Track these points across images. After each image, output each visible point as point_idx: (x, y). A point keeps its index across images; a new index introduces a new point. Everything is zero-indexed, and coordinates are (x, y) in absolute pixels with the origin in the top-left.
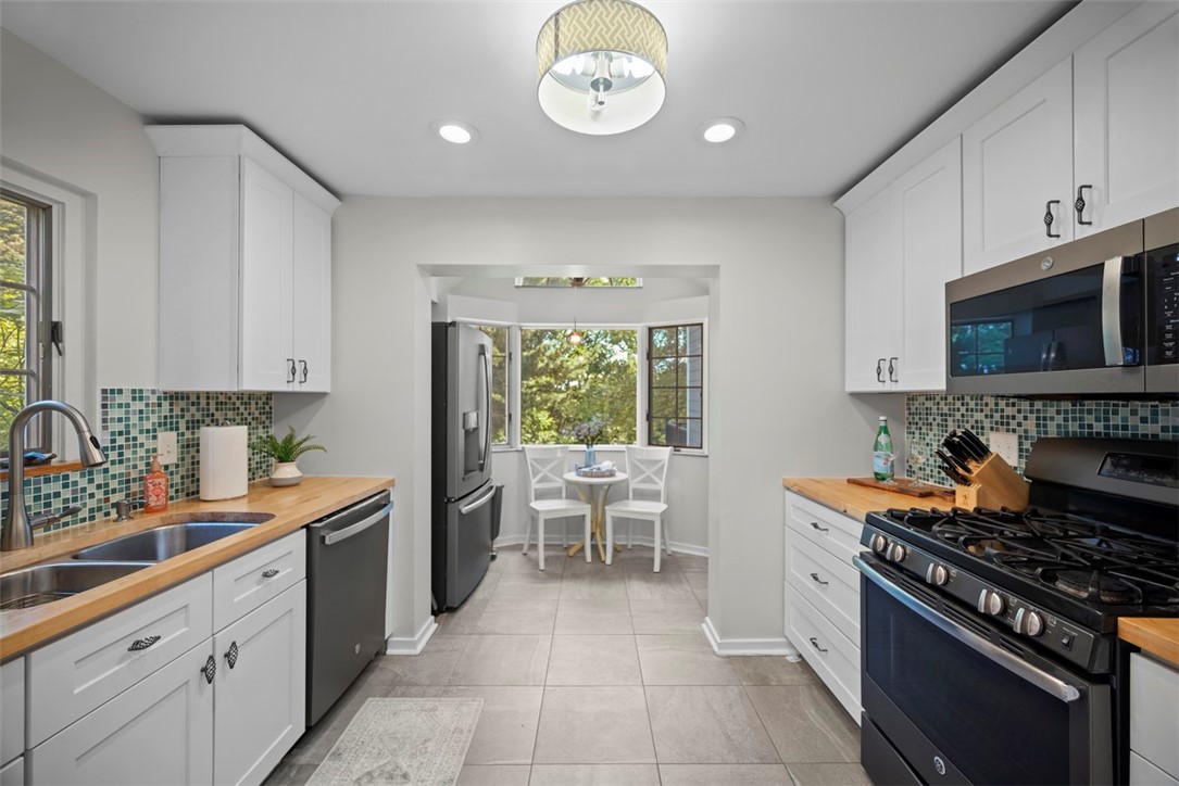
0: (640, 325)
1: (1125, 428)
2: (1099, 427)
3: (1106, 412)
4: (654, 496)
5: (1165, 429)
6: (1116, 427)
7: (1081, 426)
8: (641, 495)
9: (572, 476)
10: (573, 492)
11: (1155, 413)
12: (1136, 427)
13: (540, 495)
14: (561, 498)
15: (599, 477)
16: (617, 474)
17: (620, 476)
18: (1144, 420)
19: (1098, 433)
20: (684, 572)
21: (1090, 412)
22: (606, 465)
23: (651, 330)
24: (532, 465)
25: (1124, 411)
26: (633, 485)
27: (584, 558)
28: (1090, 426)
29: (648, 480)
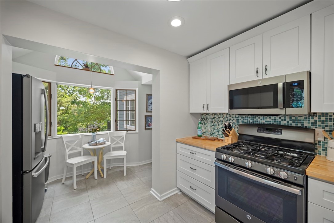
0: (113, 88)
1: (257, 121)
2: (251, 121)
3: (253, 118)
4: (121, 149)
5: (266, 121)
6: (255, 121)
7: (247, 121)
8: (115, 149)
9: (86, 146)
10: (87, 152)
11: (264, 118)
12: (260, 121)
13: (71, 156)
14: (80, 155)
15: (99, 145)
16: (106, 142)
17: (108, 143)
18: (261, 120)
19: (251, 123)
20: (134, 173)
21: (249, 118)
22: (101, 140)
23: (116, 90)
24: (66, 144)
25: (257, 118)
26: (112, 146)
27: (94, 177)
28: (249, 121)
29: (118, 143)
